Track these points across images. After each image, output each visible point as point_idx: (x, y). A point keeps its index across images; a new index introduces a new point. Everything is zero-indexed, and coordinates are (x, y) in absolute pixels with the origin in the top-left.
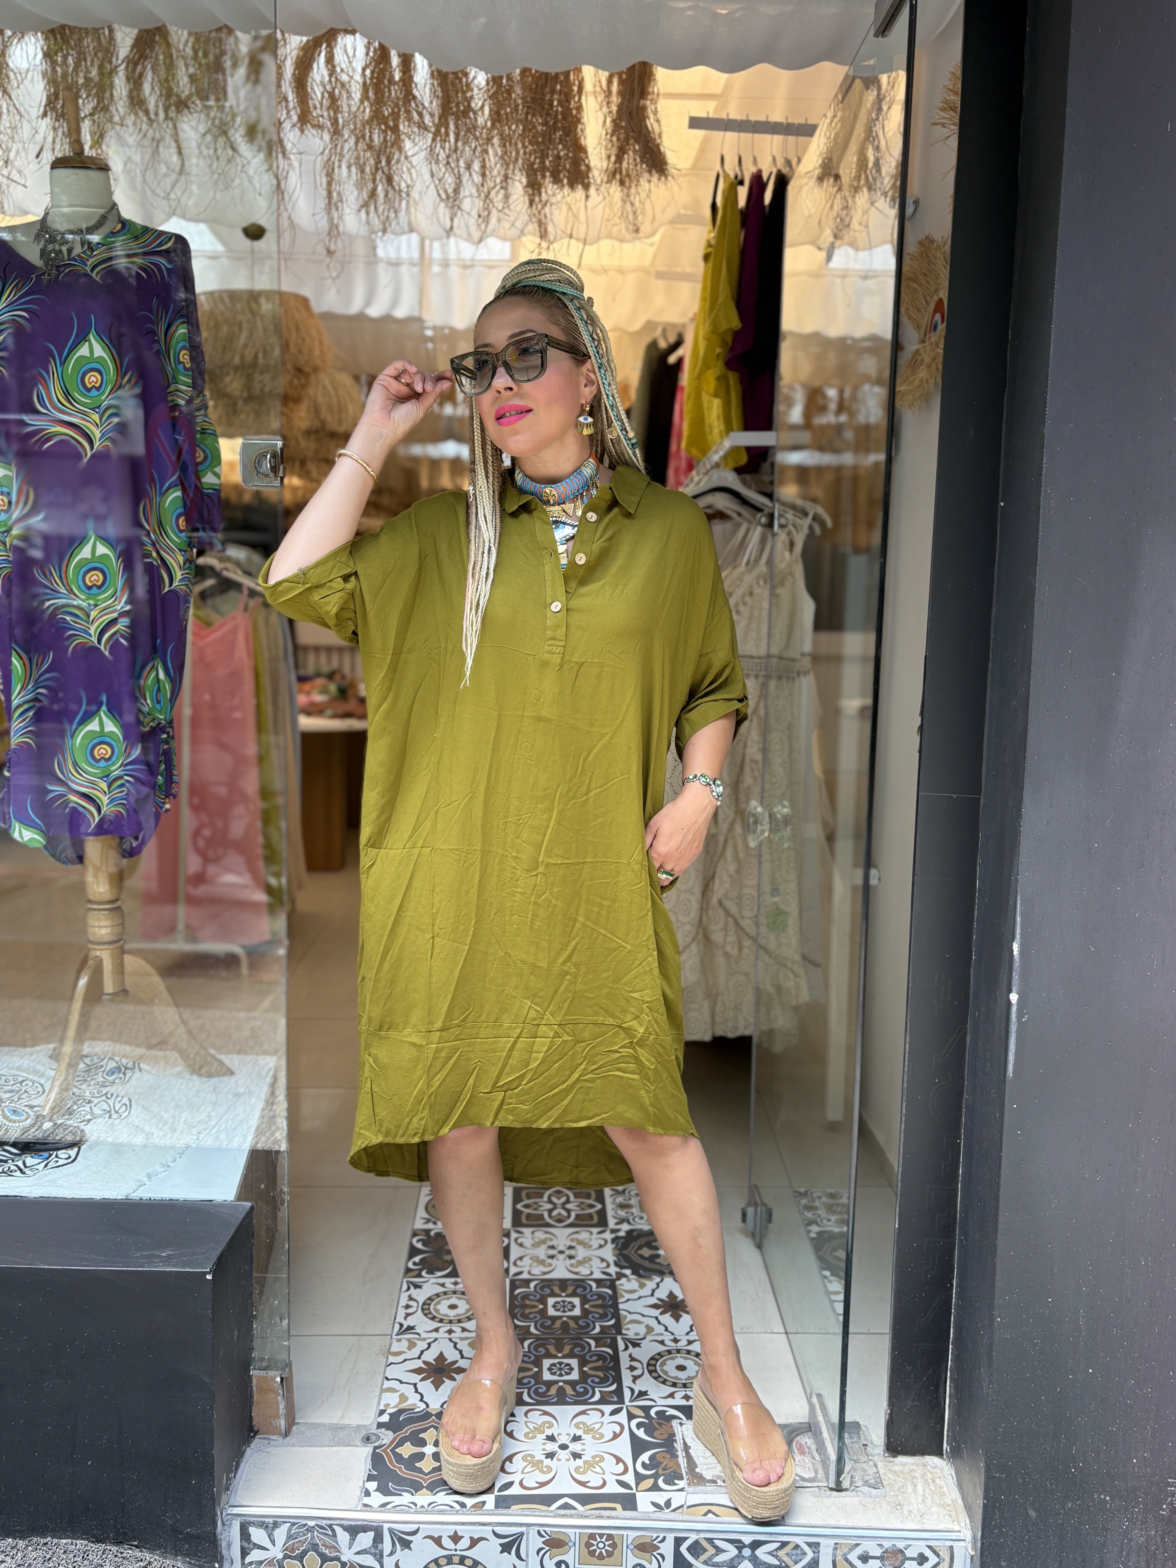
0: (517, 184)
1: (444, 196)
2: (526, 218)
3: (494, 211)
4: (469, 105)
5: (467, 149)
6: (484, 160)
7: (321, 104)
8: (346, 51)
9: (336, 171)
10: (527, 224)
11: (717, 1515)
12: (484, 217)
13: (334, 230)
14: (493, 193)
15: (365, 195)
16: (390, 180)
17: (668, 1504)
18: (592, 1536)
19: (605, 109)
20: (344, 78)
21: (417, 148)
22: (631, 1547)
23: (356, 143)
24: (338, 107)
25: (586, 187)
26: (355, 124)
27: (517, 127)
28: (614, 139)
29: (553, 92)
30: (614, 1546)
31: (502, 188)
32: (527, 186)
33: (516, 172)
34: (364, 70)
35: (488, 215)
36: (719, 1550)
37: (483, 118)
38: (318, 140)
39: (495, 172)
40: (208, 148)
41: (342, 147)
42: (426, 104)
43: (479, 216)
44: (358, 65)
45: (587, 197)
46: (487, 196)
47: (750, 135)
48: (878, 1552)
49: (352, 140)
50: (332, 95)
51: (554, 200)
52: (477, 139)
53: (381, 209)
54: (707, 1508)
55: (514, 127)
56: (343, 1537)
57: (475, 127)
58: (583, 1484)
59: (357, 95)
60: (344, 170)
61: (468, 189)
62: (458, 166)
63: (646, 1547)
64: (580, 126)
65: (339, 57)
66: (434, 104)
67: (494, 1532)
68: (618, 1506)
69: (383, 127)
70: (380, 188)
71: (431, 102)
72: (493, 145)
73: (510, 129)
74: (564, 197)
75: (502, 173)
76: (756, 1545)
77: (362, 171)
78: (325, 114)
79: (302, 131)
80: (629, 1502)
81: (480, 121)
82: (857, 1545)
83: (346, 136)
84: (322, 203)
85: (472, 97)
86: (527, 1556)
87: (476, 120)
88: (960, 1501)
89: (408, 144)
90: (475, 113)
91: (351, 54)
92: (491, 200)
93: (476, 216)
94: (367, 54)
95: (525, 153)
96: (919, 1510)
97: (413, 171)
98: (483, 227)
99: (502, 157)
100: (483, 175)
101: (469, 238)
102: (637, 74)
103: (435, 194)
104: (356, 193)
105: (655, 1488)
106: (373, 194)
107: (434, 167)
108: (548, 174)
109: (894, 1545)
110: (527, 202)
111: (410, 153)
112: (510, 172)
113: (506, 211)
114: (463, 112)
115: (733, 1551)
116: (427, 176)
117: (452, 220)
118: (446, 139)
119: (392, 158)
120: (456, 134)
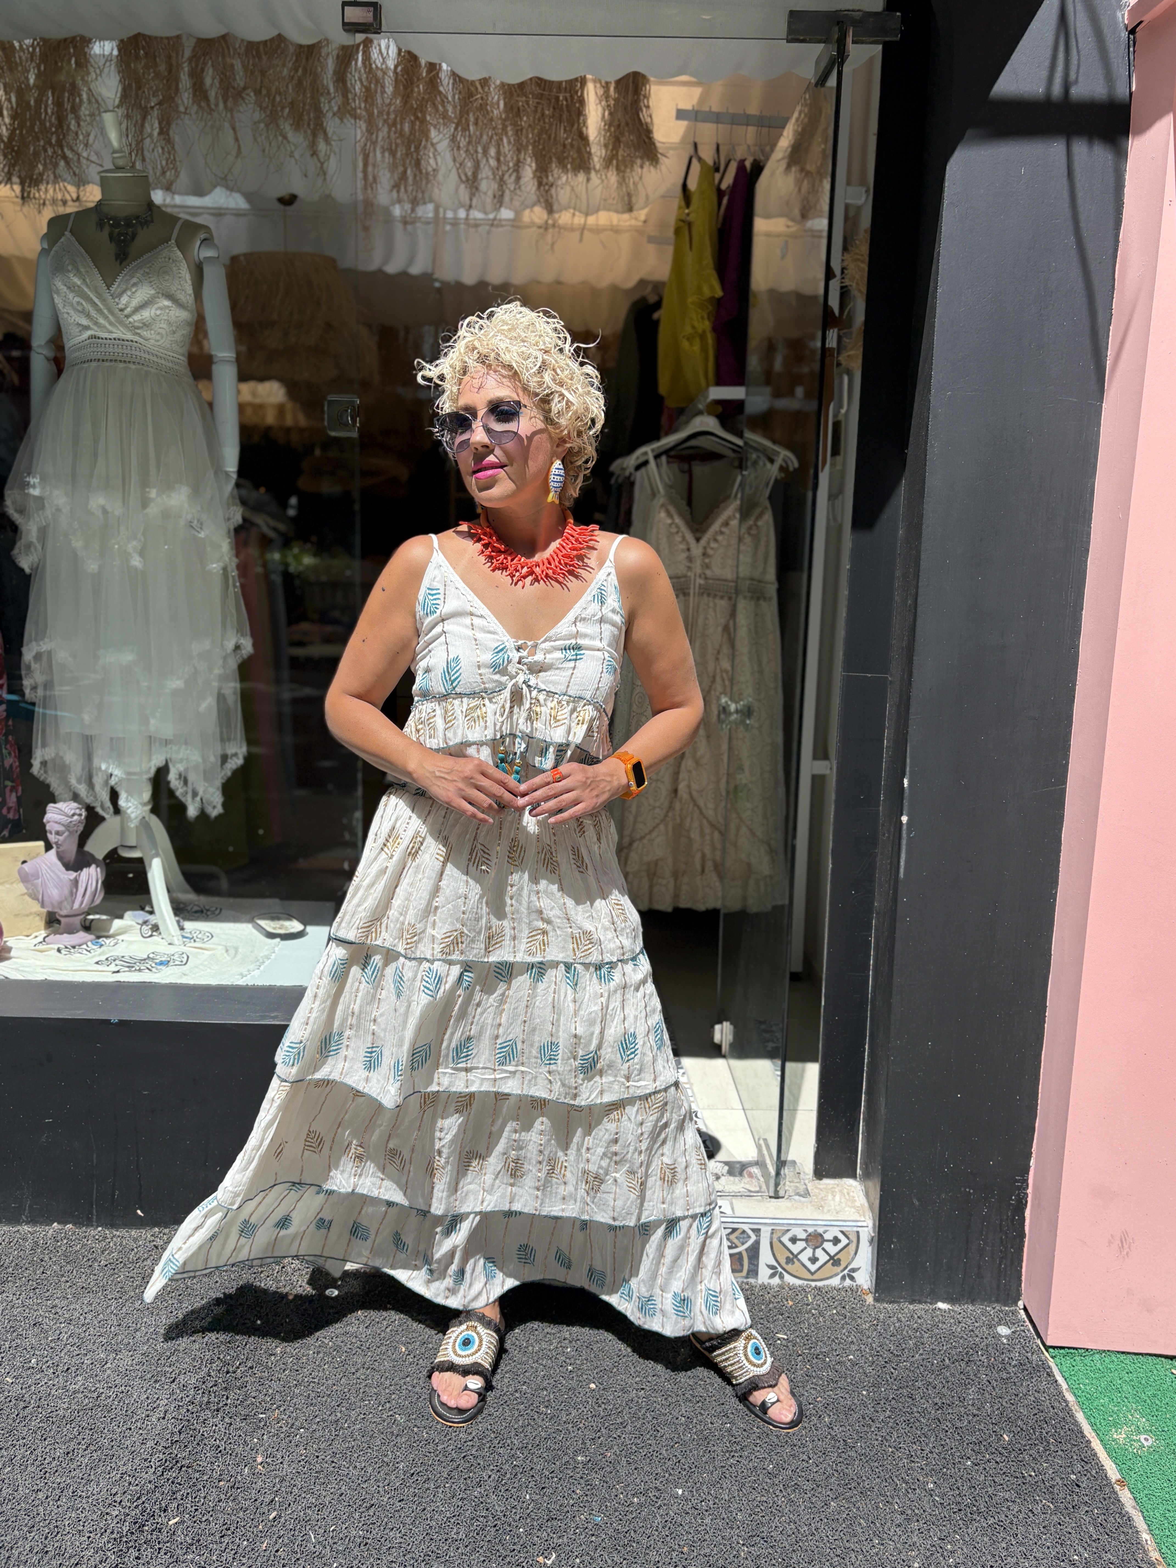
0: (527, 168)
1: (464, 178)
2: (535, 197)
3: (507, 191)
5: (485, 137)
6: (499, 147)
7: (359, 96)
8: (380, 50)
9: (372, 156)
10: (535, 202)
12: (499, 197)
13: (369, 204)
14: (506, 177)
15: (396, 177)
16: (418, 164)
19: (604, 103)
20: (379, 75)
21: (441, 136)
23: (389, 133)
24: (373, 100)
25: (588, 172)
26: (388, 114)
27: (528, 118)
31: (514, 171)
32: (535, 170)
33: (527, 157)
34: (396, 67)
35: (502, 194)
37: (499, 111)
38: (356, 129)
39: (509, 156)
40: (261, 135)
41: (377, 136)
42: (450, 99)
43: (495, 197)
45: (588, 180)
46: (501, 179)
47: (729, 126)
48: (804, 1236)
50: (368, 89)
51: (559, 182)
52: (493, 128)
53: (410, 189)
55: (525, 118)
60: (379, 156)
64: (582, 118)
66: (457, 97)
69: (412, 118)
70: (409, 171)
71: (454, 97)
72: (506, 134)
73: (521, 120)
74: (567, 180)
75: (515, 159)
77: (394, 156)
78: (363, 105)
79: (343, 121)
81: (496, 112)
82: (789, 1231)
83: (380, 125)
84: (359, 182)
85: (489, 95)
87: (493, 112)
88: (866, 1205)
89: (433, 133)
90: (492, 106)
91: (385, 54)
92: (505, 183)
95: (534, 141)
96: (835, 1209)
97: (438, 156)
99: (514, 144)
102: (632, 80)
103: (457, 177)
107: (456, 153)
108: (554, 160)
109: (816, 1231)
111: (435, 141)
112: (522, 157)
113: (518, 192)
116: (450, 161)
117: (471, 200)
118: (466, 129)
119: (420, 144)
120: (476, 124)
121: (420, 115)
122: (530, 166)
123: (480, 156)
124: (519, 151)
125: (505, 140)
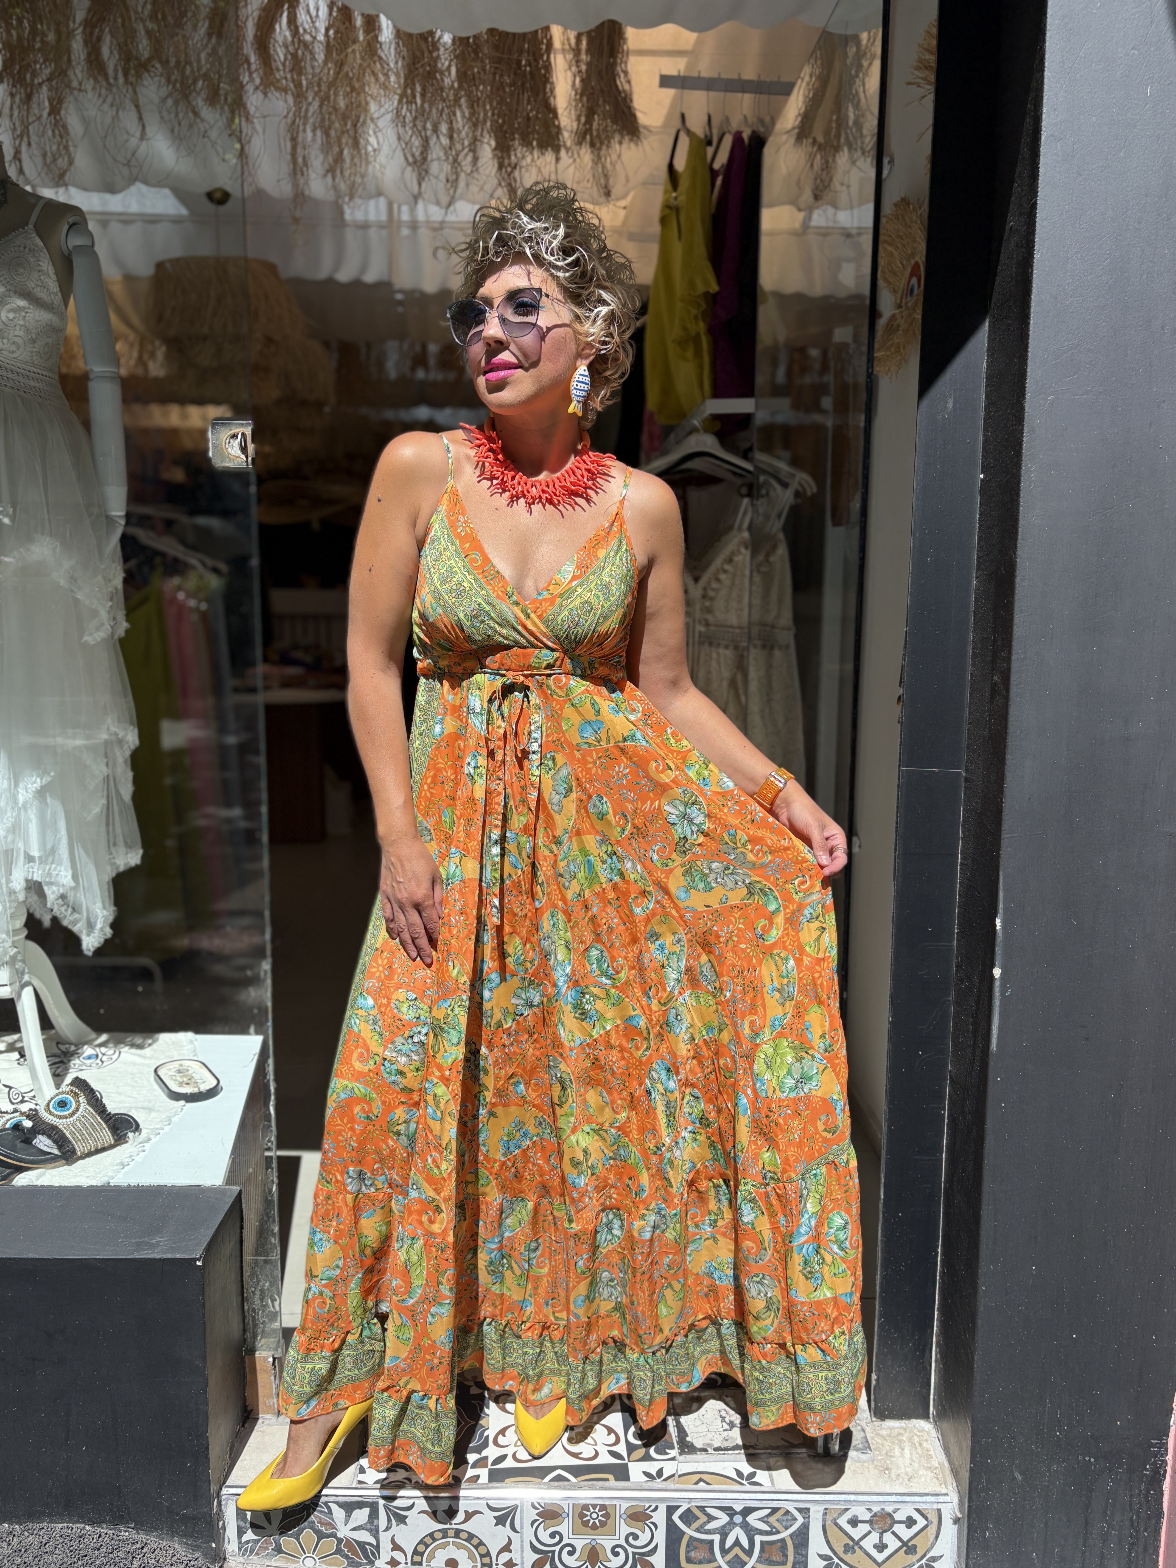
0: (486, 147)
1: (411, 159)
2: (496, 182)
3: (463, 175)
4: (436, 65)
5: (434, 111)
6: (451, 122)
7: (284, 64)
8: (308, 11)
9: (301, 135)
10: (496, 189)
11: (708, 1483)
12: (453, 182)
13: (300, 197)
14: (461, 157)
15: (330, 159)
16: (356, 144)
17: (660, 1473)
18: (586, 1507)
19: (574, 68)
20: (308, 38)
21: (383, 110)
22: (625, 1516)
23: (321, 106)
24: (301, 69)
25: (557, 149)
26: (319, 85)
27: (485, 87)
28: (585, 99)
29: (521, 51)
30: (607, 1516)
31: (470, 150)
32: (495, 149)
33: (485, 134)
34: (327, 30)
35: (457, 179)
36: (711, 1518)
37: (450, 78)
38: (281, 103)
39: (464, 133)
40: (169, 113)
41: (307, 110)
42: (392, 65)
43: (448, 181)
44: (321, 26)
45: (558, 159)
46: (455, 160)
47: (722, 94)
48: (867, 1516)
49: (316, 104)
50: (294, 56)
51: (524, 163)
52: (444, 100)
53: (347, 173)
54: (697, 1477)
55: (481, 88)
56: (339, 1514)
57: (442, 89)
58: (576, 1455)
59: (321, 57)
60: (309, 134)
61: (436, 152)
62: (425, 128)
63: (639, 1516)
64: (548, 86)
65: (302, 17)
66: (400, 64)
67: (488, 1505)
68: (611, 1477)
69: (348, 89)
70: (346, 152)
71: (397, 63)
72: (460, 106)
73: (477, 89)
74: (533, 160)
75: (470, 135)
76: (747, 1511)
77: (327, 135)
78: (289, 76)
79: (265, 94)
80: (621, 1473)
81: (447, 81)
82: (847, 1510)
83: (310, 99)
84: (286, 168)
85: (438, 57)
86: (522, 1527)
87: (443, 81)
88: (946, 1464)
89: (373, 107)
90: (442, 73)
91: (314, 13)
92: (459, 164)
93: (444, 181)
94: (330, 14)
95: (493, 114)
96: (906, 1474)
97: (379, 134)
98: (451, 192)
99: (470, 119)
100: (451, 138)
101: (438, 203)
102: (606, 32)
103: (402, 158)
104: (321, 158)
105: (647, 1458)
106: (339, 159)
107: (401, 130)
108: (517, 136)
109: (883, 1509)
110: (496, 165)
111: (376, 116)
112: (478, 133)
113: (475, 175)
114: (429, 72)
115: (724, 1518)
116: (393, 138)
117: (420, 184)
118: (412, 101)
119: (358, 121)
120: (423, 95)
121: (357, 85)
122: (490, 145)
123: (429, 133)
124: (475, 125)
125: (458, 114)
